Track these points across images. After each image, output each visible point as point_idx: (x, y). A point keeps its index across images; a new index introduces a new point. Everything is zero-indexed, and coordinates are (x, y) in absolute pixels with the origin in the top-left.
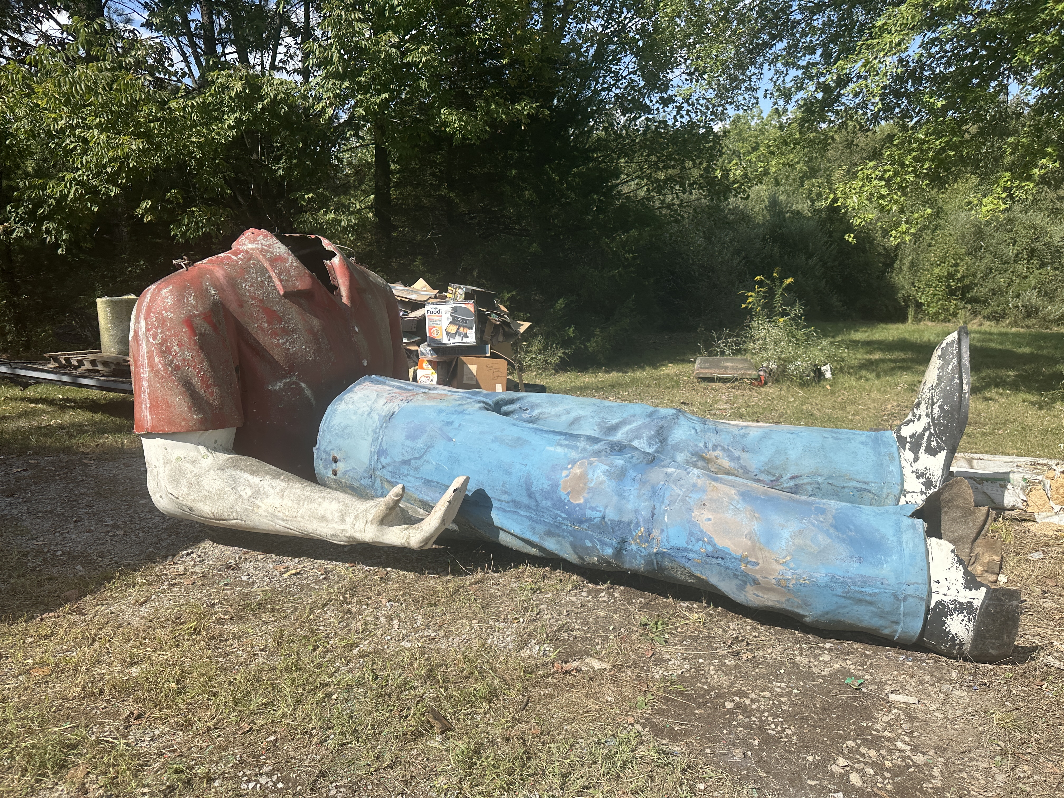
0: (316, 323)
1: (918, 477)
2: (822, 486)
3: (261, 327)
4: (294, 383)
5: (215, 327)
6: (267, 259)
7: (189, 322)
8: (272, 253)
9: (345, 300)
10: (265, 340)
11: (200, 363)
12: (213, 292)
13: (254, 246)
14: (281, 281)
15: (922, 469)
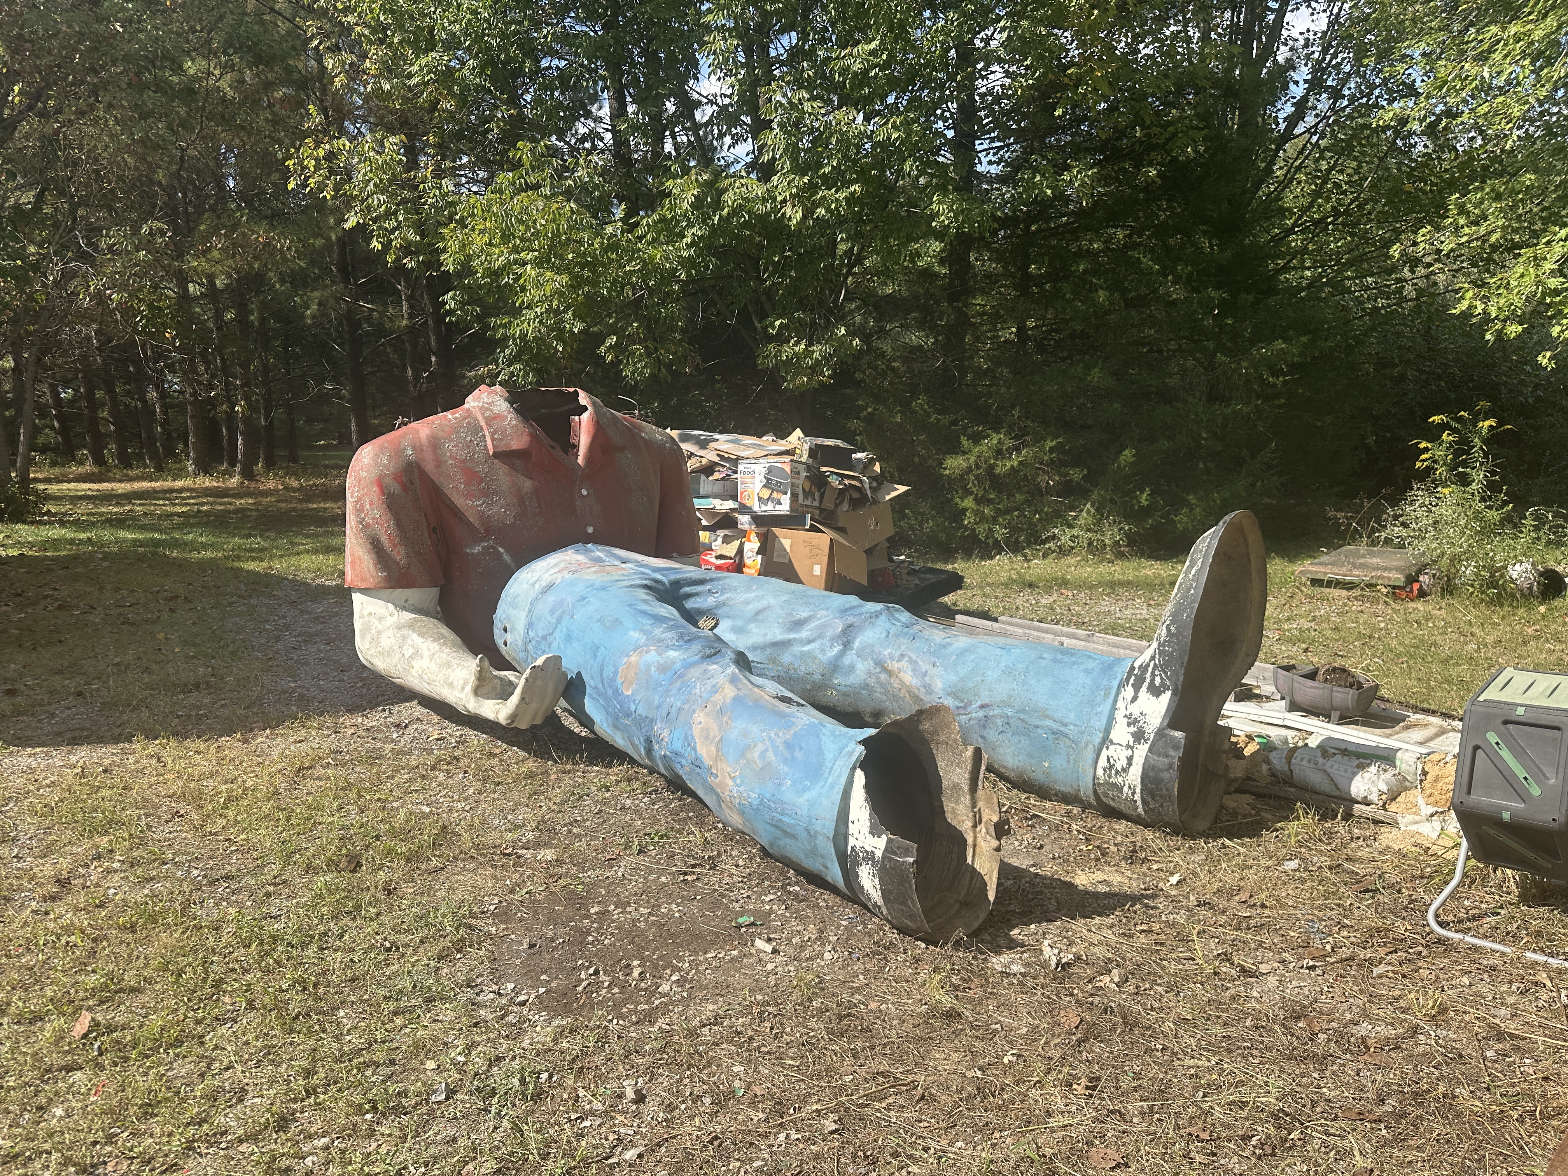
0: (527, 484)
1: (1129, 725)
2: (1011, 722)
3: (456, 488)
4: (492, 547)
5: (405, 488)
6: (484, 418)
7: (380, 483)
8: (492, 411)
9: (580, 460)
10: (460, 501)
11: (387, 522)
12: (409, 452)
13: (476, 403)
14: (493, 440)
15: (1136, 714)
